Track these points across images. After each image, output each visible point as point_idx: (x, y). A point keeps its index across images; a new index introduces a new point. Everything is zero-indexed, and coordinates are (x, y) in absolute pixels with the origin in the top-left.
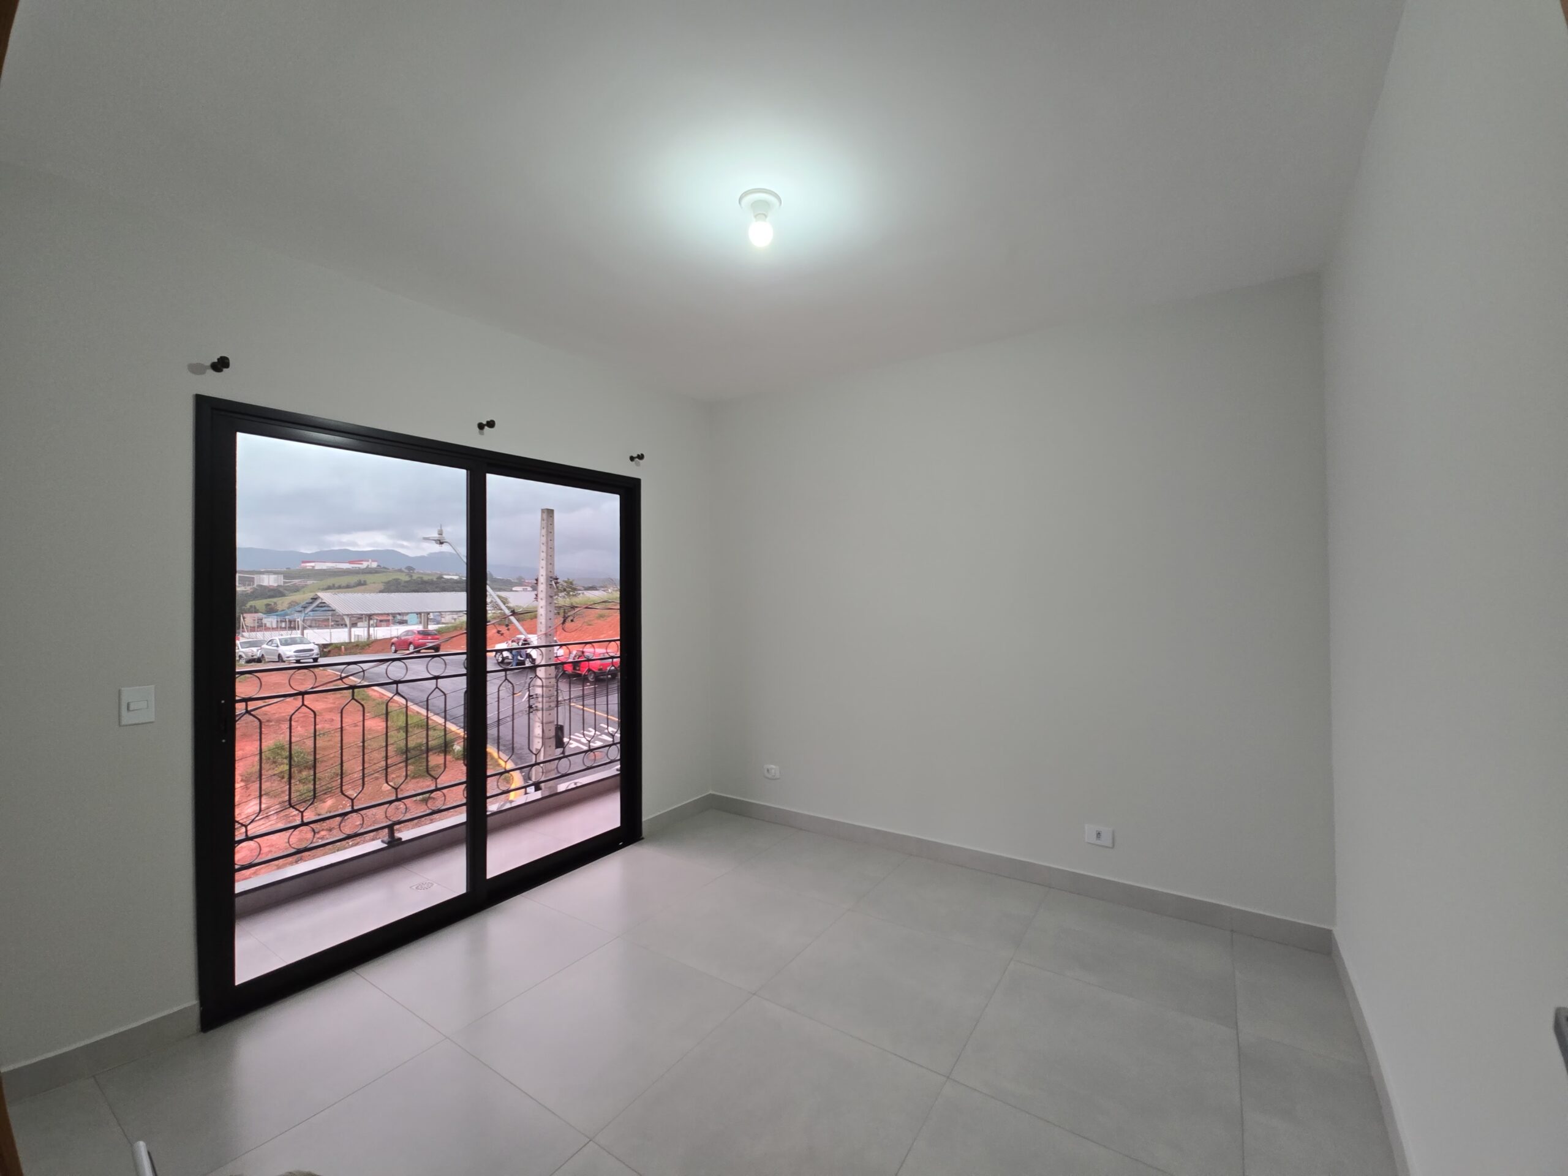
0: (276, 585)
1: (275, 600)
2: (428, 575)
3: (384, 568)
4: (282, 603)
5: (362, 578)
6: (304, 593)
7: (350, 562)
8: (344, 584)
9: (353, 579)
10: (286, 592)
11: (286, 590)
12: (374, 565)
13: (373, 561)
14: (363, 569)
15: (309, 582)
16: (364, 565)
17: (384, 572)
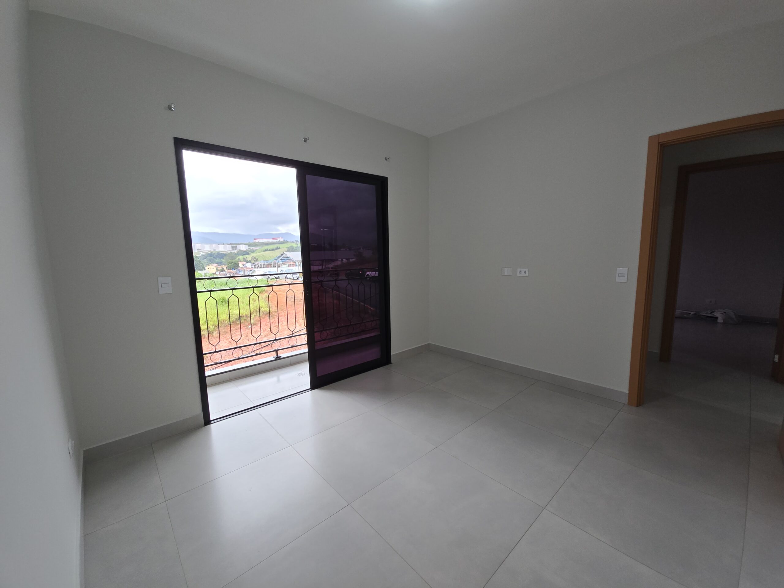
0: (245, 249)
1: (246, 256)
3: (287, 241)
4: (249, 257)
5: (278, 246)
6: (256, 253)
7: (273, 239)
8: (271, 249)
9: (274, 246)
10: (249, 253)
11: (250, 252)
12: (282, 240)
13: (282, 238)
14: (278, 242)
15: (258, 248)
16: (278, 240)
17: (286, 243)
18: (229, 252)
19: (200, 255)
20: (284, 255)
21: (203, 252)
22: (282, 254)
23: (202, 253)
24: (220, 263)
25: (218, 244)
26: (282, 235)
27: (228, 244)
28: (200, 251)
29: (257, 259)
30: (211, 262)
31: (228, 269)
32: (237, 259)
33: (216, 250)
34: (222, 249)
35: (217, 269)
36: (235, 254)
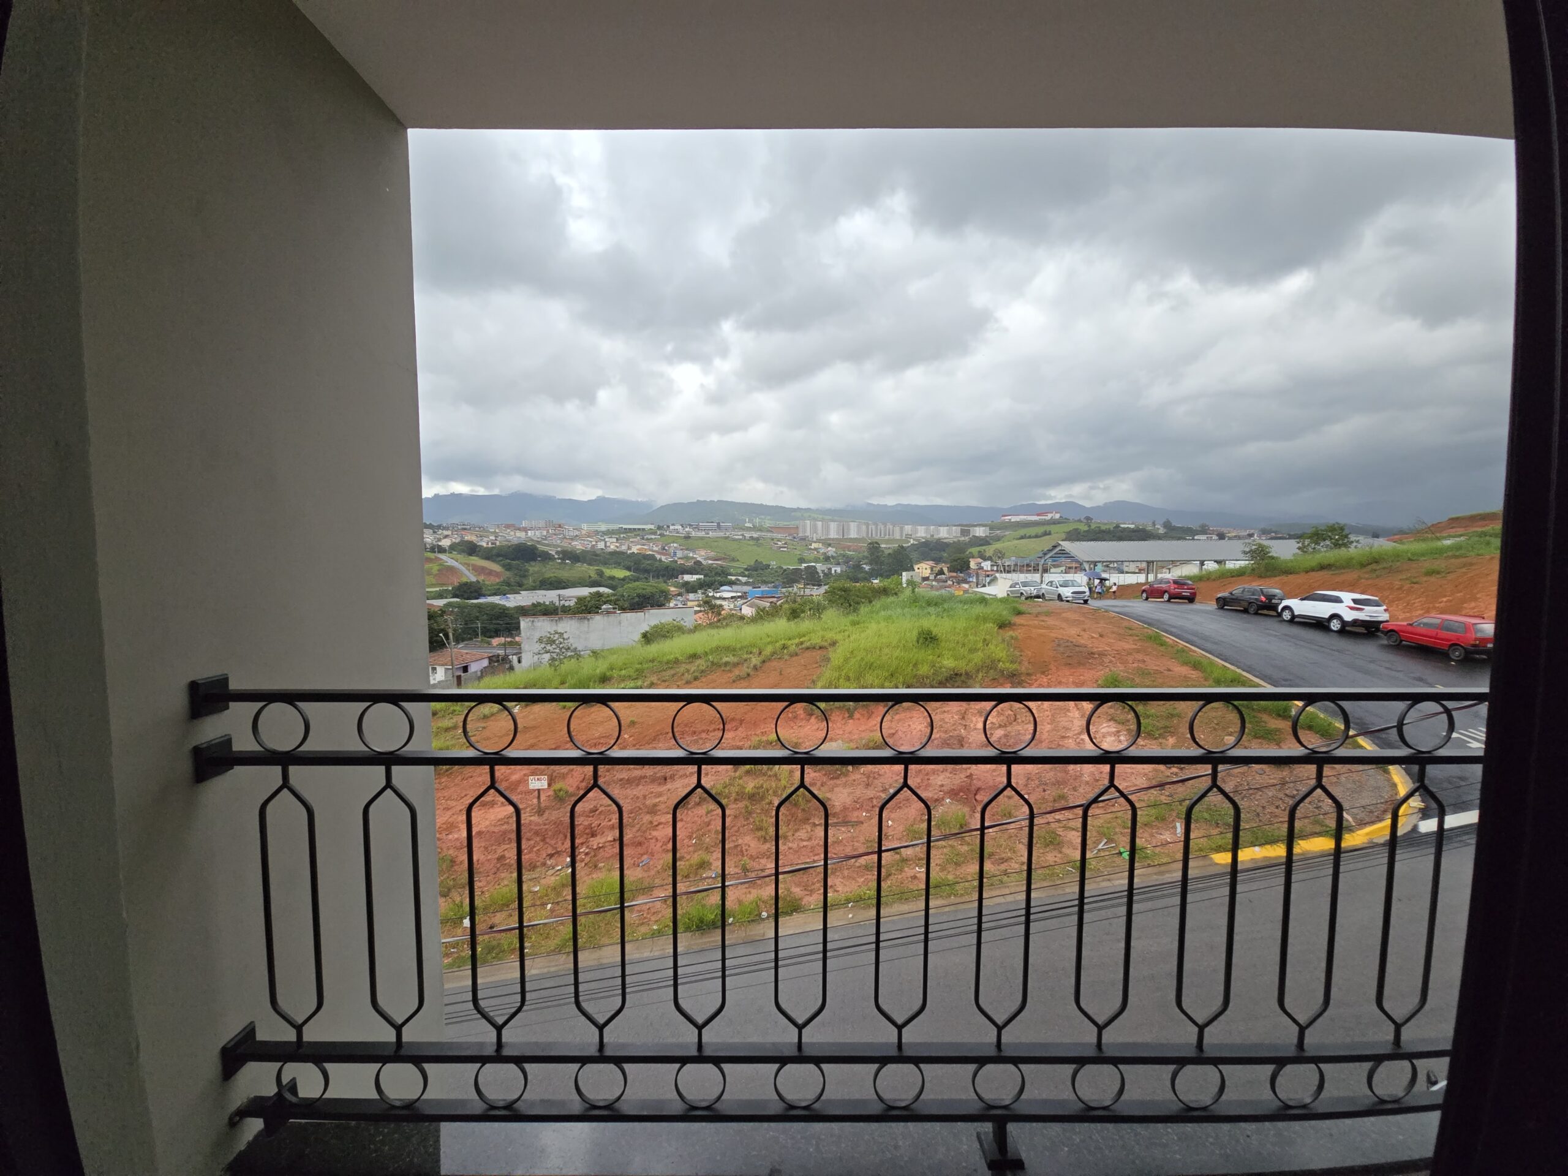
0: (984, 535)
1: (984, 547)
2: (1106, 524)
3: (1066, 519)
4: (989, 550)
5: (1047, 528)
6: (1004, 542)
7: (1038, 515)
8: (1033, 534)
9: (1040, 530)
10: (991, 541)
11: (991, 539)
12: (1057, 516)
13: (1057, 513)
14: (1048, 520)
15: (1007, 533)
16: (1049, 516)
17: (1065, 522)
18: (955, 540)
19: (910, 544)
20: (1060, 548)
21: (914, 540)
22: (1055, 547)
23: (912, 541)
24: (937, 560)
25: (940, 526)
26: (1056, 507)
27: (955, 526)
28: (910, 538)
29: (1004, 554)
30: (924, 558)
31: (950, 571)
32: (967, 553)
33: (935, 537)
34: (944, 533)
35: (932, 570)
36: (965, 544)
